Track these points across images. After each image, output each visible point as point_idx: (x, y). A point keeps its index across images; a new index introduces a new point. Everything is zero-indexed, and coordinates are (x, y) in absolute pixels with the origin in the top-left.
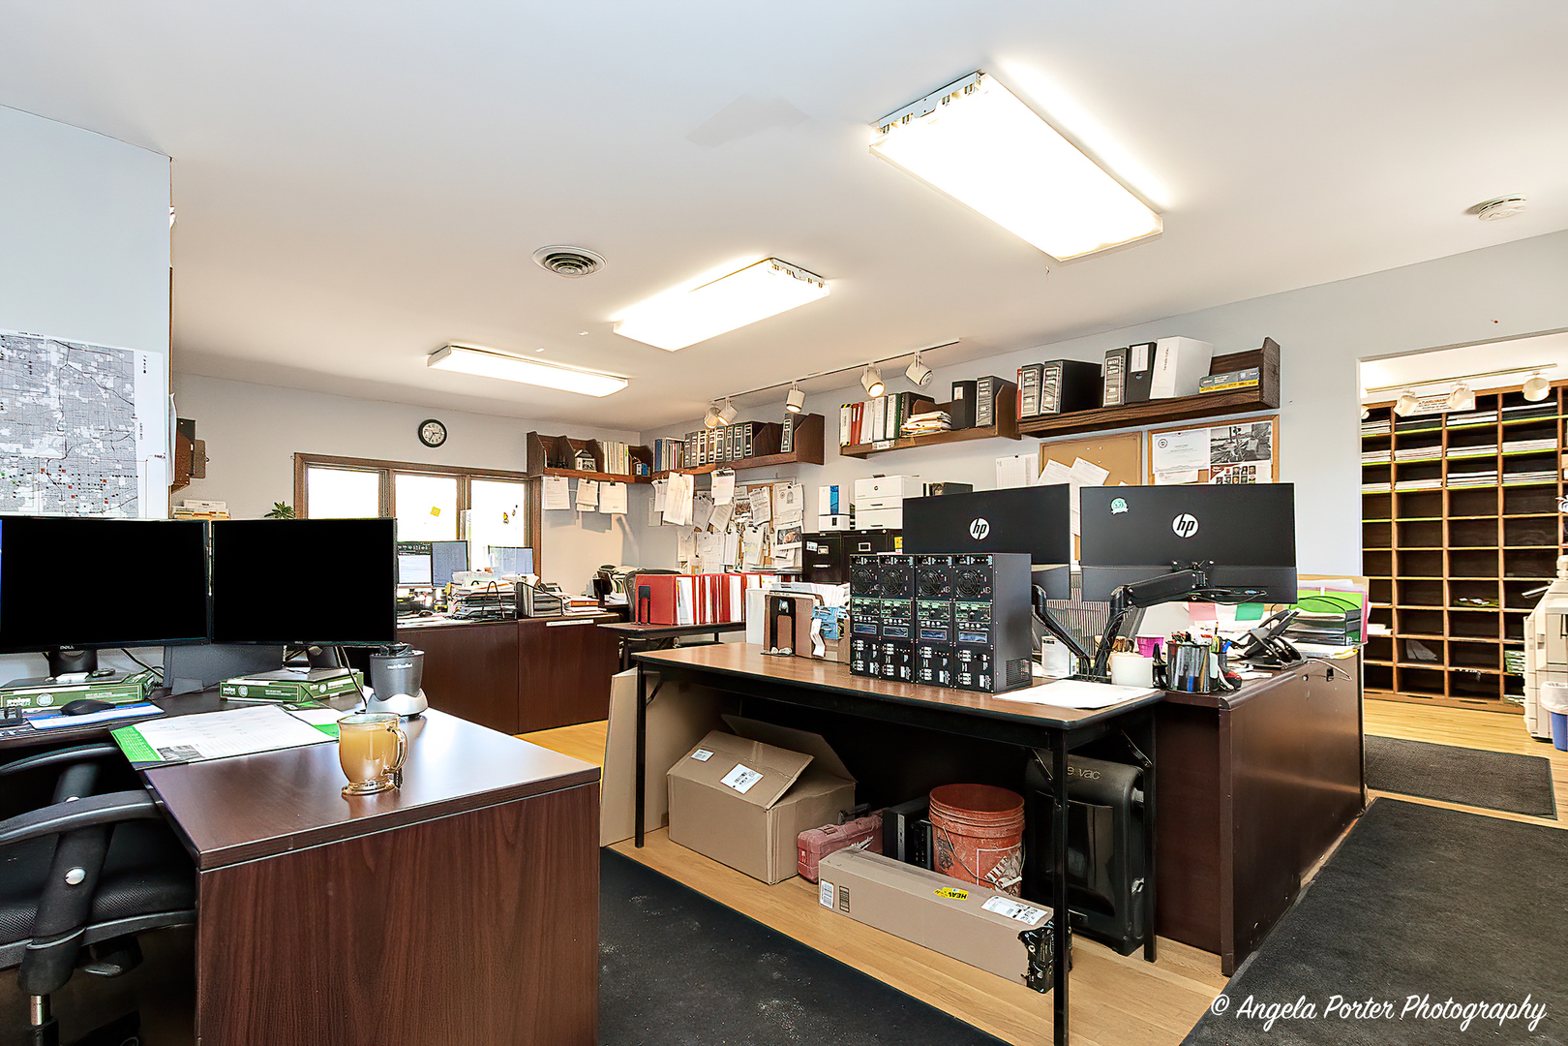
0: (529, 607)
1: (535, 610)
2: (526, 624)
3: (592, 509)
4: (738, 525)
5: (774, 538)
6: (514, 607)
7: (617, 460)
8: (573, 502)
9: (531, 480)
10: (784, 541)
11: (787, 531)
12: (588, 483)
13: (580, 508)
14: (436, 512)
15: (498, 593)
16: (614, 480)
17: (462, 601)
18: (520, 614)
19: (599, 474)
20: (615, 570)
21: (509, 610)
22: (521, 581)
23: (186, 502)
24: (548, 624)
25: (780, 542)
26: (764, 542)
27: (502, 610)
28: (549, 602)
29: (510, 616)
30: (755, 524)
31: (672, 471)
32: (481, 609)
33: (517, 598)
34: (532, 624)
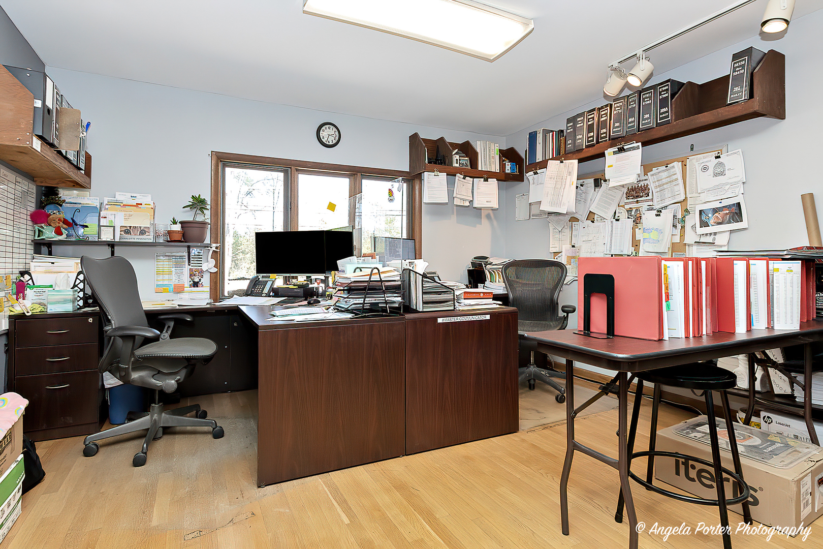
0: (418, 300)
1: (424, 303)
2: (414, 321)
3: (467, 204)
4: (629, 211)
5: (693, 219)
6: (399, 299)
7: (489, 160)
8: (451, 197)
9: (413, 178)
10: (711, 222)
11: (715, 211)
12: (464, 178)
13: (457, 202)
14: (332, 207)
15: (381, 281)
16: (487, 176)
17: (344, 290)
18: (407, 308)
19: (473, 171)
20: (491, 260)
21: (394, 302)
22: (408, 267)
23: (117, 194)
24: (440, 320)
25: (704, 224)
26: (674, 226)
27: (386, 302)
28: (439, 293)
29: (395, 311)
30: (658, 207)
31: (551, 159)
32: (361, 301)
33: (403, 288)
34: (420, 319)
